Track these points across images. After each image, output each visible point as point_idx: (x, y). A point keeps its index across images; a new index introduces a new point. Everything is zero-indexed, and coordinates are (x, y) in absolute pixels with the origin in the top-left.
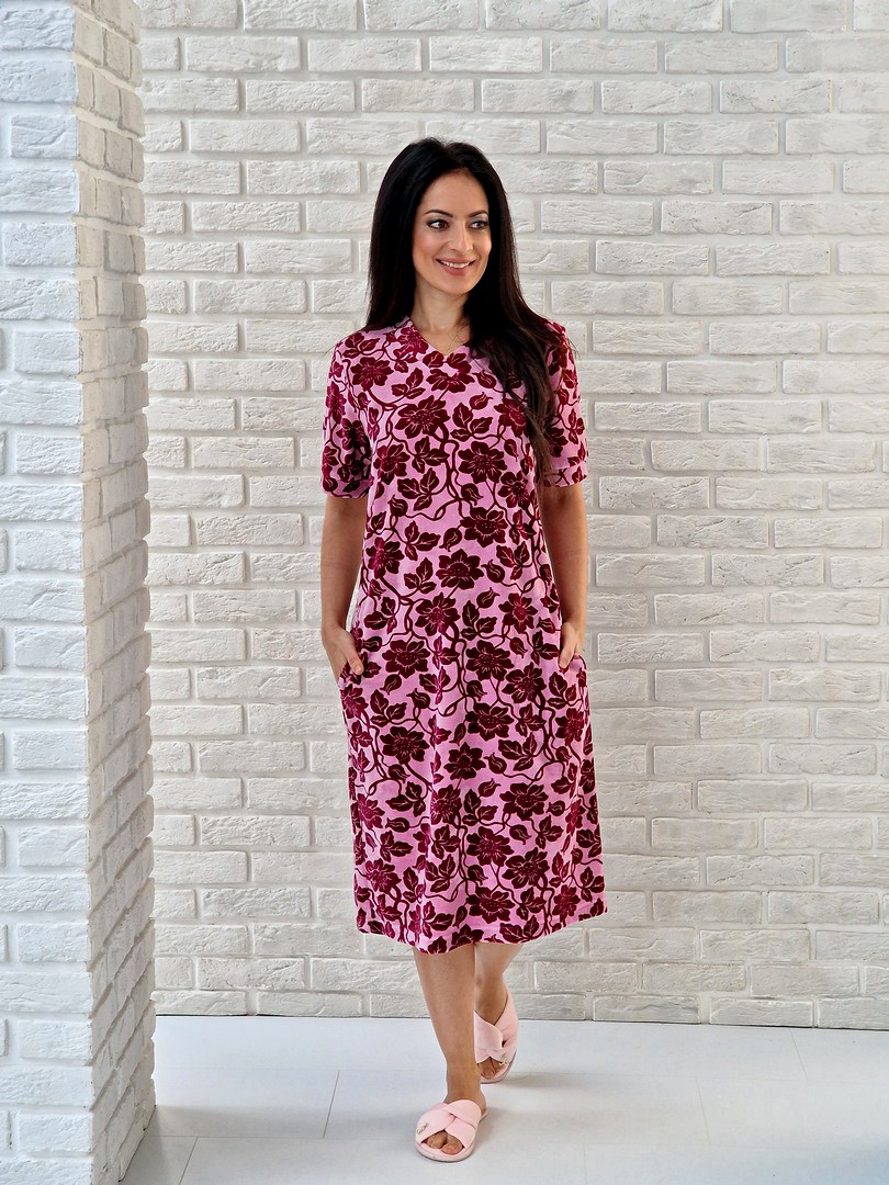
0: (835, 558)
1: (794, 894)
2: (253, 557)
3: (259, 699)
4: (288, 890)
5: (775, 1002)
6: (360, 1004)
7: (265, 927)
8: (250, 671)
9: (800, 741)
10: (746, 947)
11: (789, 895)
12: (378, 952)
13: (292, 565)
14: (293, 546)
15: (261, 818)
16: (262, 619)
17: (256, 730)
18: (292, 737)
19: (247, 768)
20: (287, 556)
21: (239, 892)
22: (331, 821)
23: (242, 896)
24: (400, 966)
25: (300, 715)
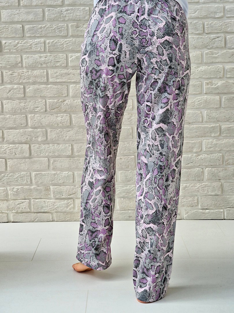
0: (228, 37)
1: (215, 169)
2: (3, 42)
3: (8, 98)
4: (22, 174)
5: (209, 210)
6: (51, 217)
7: (14, 188)
8: (4, 87)
9: (216, 109)
10: (197, 190)
11: (213, 169)
12: (57, 196)
13: (19, 45)
14: (19, 37)
15: (10, 145)
16: (8, 67)
17: (7, 111)
18: (21, 114)
19: (4, 126)
20: (17, 41)
21: (3, 175)
22: (38, 145)
23: (4, 176)
24: (66, 202)
25: (24, 104)
